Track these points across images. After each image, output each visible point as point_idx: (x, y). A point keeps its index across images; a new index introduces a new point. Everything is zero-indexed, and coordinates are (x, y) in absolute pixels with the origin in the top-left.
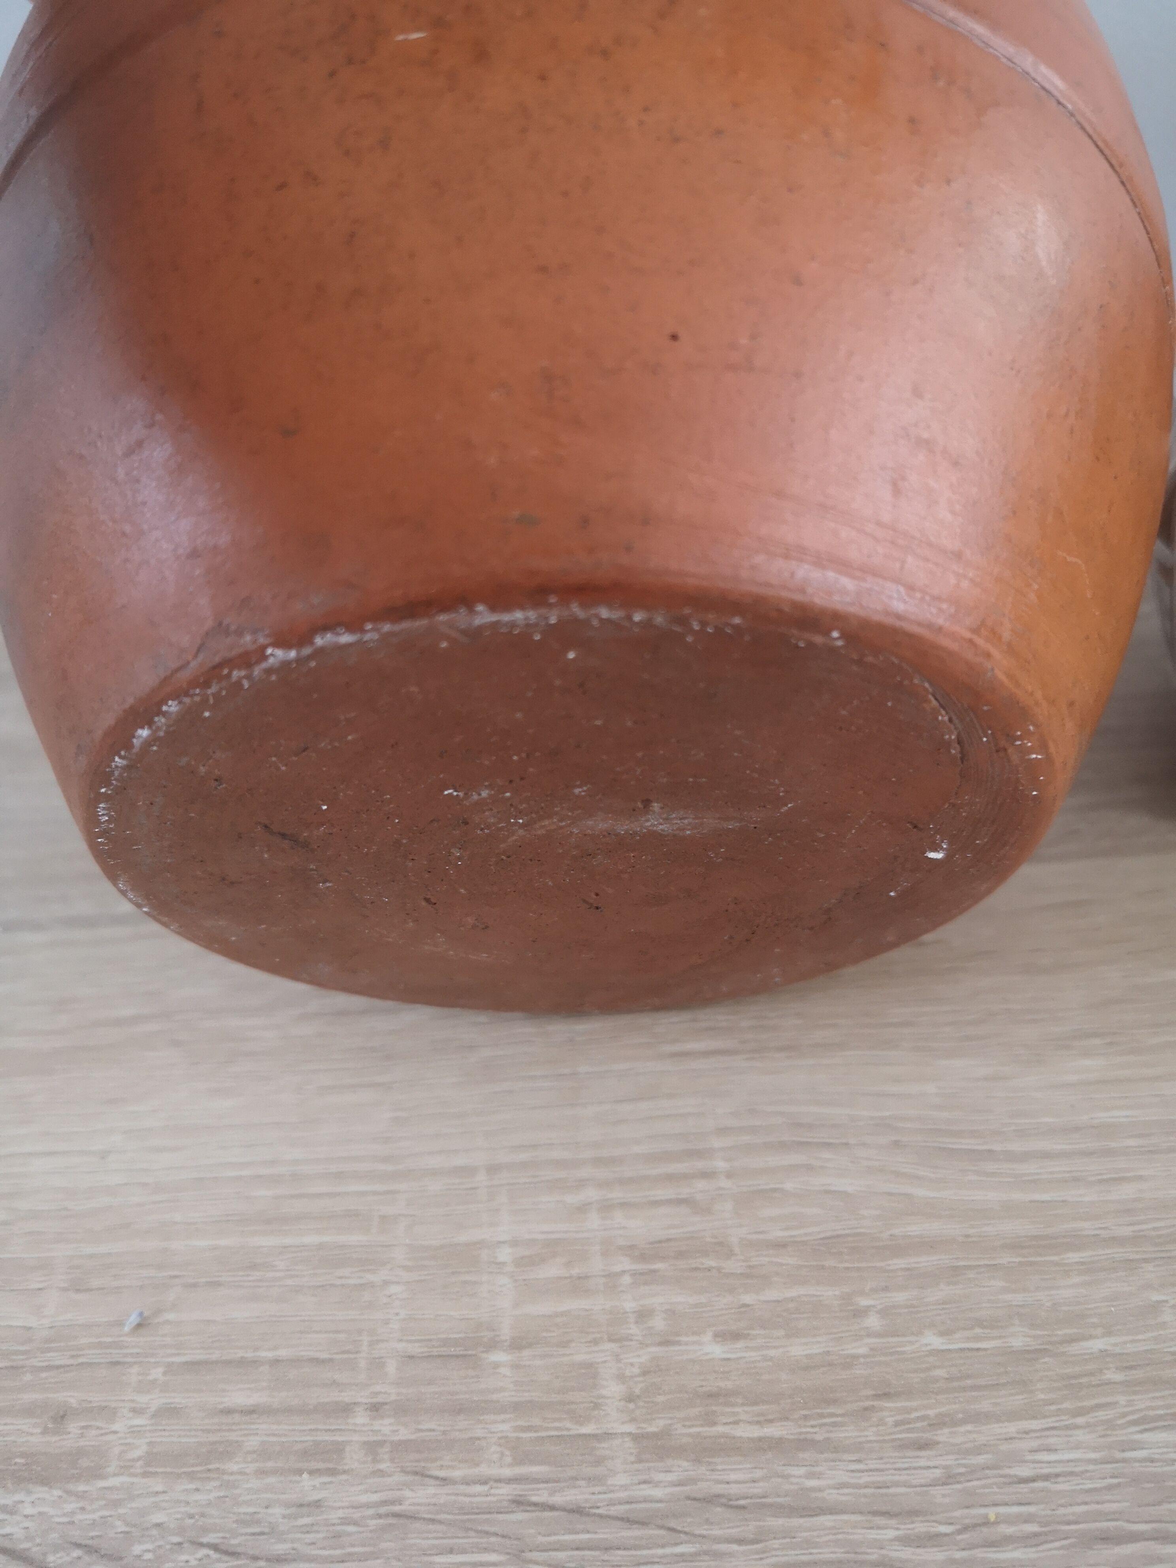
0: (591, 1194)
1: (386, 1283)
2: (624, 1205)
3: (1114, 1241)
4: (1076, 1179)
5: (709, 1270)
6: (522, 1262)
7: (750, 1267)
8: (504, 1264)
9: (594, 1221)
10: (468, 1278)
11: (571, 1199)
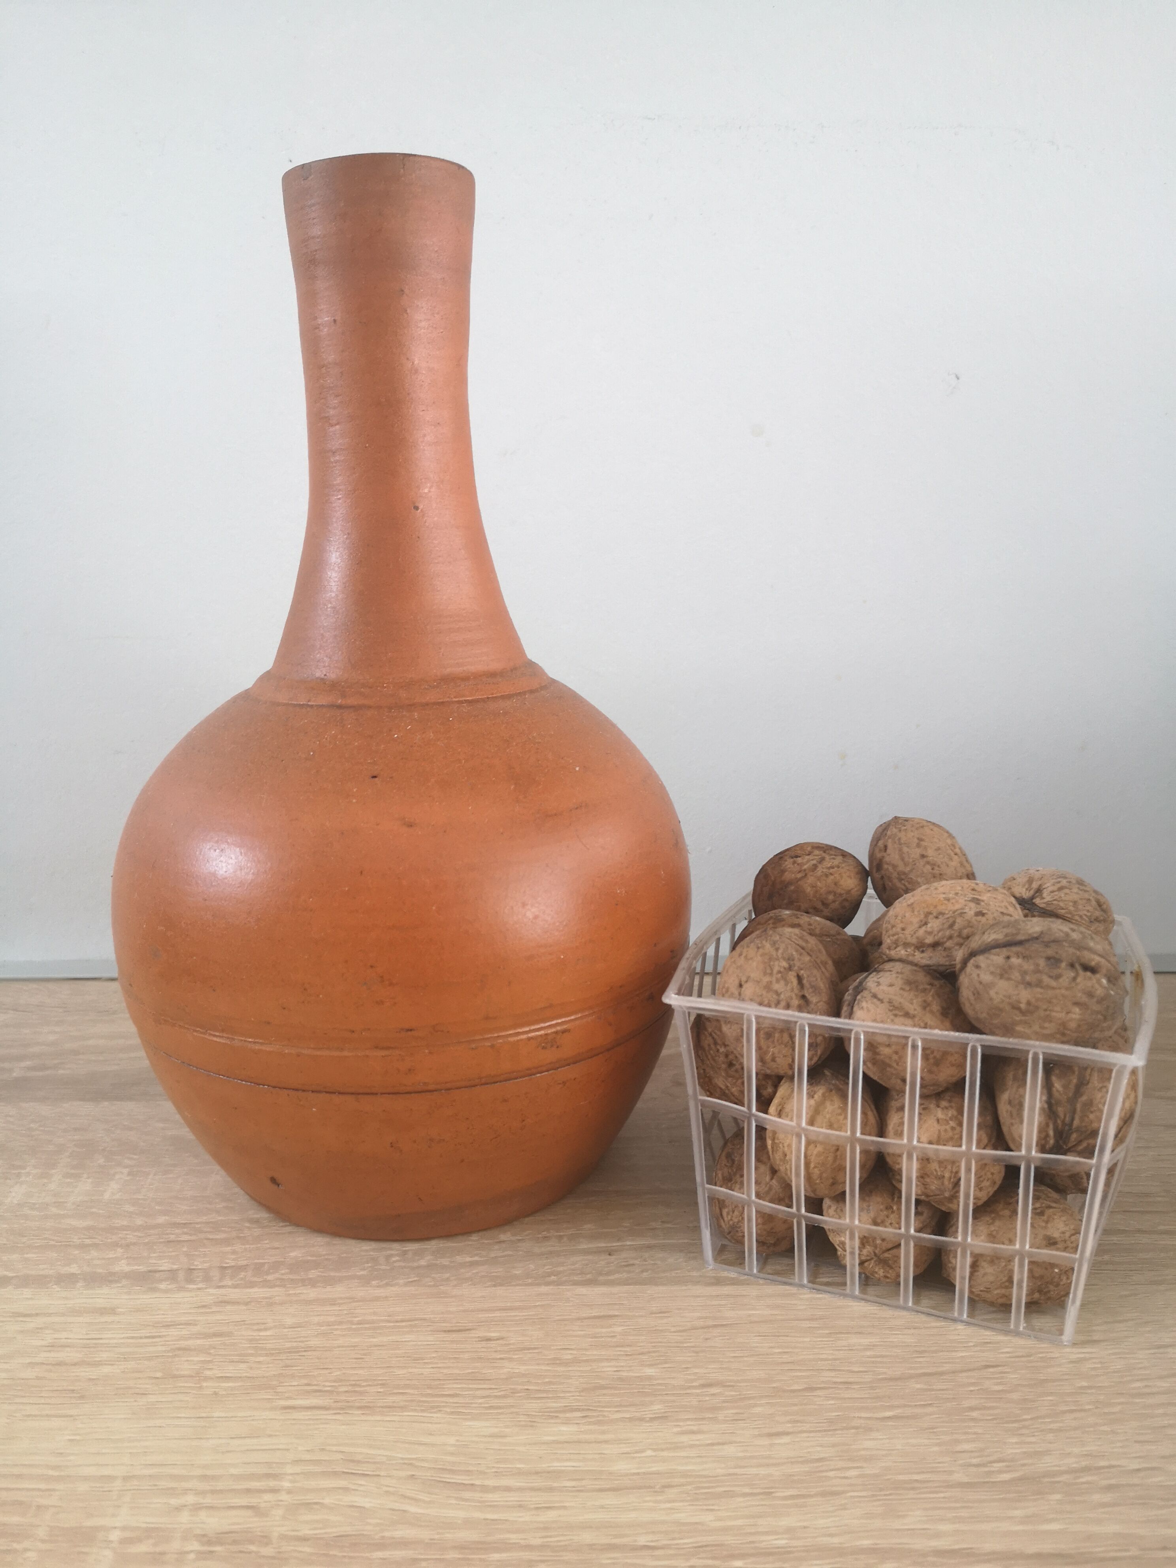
0: (190, 1499)
1: (26, 1550)
2: (211, 1508)
3: (529, 1548)
4: (520, 1506)
5: (250, 1553)
6: (124, 1541)
7: (279, 1552)
8: (111, 1542)
9: (185, 1517)
10: (84, 1550)
11: (174, 1502)
